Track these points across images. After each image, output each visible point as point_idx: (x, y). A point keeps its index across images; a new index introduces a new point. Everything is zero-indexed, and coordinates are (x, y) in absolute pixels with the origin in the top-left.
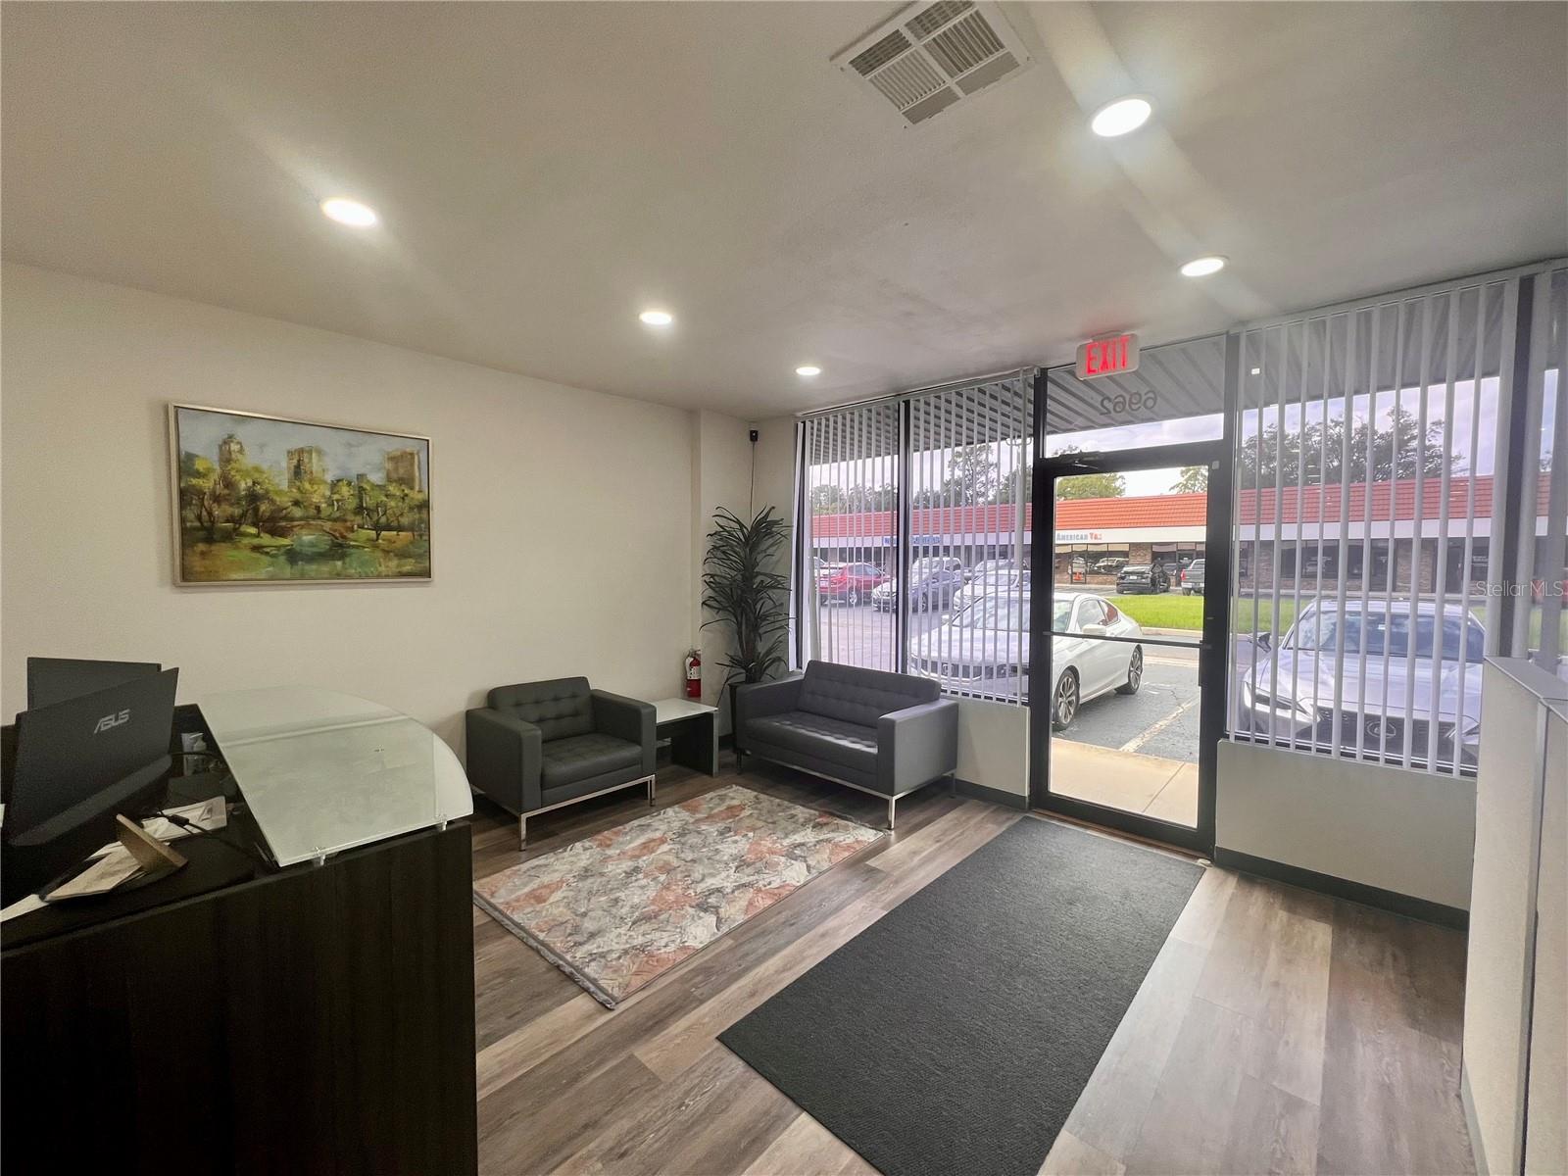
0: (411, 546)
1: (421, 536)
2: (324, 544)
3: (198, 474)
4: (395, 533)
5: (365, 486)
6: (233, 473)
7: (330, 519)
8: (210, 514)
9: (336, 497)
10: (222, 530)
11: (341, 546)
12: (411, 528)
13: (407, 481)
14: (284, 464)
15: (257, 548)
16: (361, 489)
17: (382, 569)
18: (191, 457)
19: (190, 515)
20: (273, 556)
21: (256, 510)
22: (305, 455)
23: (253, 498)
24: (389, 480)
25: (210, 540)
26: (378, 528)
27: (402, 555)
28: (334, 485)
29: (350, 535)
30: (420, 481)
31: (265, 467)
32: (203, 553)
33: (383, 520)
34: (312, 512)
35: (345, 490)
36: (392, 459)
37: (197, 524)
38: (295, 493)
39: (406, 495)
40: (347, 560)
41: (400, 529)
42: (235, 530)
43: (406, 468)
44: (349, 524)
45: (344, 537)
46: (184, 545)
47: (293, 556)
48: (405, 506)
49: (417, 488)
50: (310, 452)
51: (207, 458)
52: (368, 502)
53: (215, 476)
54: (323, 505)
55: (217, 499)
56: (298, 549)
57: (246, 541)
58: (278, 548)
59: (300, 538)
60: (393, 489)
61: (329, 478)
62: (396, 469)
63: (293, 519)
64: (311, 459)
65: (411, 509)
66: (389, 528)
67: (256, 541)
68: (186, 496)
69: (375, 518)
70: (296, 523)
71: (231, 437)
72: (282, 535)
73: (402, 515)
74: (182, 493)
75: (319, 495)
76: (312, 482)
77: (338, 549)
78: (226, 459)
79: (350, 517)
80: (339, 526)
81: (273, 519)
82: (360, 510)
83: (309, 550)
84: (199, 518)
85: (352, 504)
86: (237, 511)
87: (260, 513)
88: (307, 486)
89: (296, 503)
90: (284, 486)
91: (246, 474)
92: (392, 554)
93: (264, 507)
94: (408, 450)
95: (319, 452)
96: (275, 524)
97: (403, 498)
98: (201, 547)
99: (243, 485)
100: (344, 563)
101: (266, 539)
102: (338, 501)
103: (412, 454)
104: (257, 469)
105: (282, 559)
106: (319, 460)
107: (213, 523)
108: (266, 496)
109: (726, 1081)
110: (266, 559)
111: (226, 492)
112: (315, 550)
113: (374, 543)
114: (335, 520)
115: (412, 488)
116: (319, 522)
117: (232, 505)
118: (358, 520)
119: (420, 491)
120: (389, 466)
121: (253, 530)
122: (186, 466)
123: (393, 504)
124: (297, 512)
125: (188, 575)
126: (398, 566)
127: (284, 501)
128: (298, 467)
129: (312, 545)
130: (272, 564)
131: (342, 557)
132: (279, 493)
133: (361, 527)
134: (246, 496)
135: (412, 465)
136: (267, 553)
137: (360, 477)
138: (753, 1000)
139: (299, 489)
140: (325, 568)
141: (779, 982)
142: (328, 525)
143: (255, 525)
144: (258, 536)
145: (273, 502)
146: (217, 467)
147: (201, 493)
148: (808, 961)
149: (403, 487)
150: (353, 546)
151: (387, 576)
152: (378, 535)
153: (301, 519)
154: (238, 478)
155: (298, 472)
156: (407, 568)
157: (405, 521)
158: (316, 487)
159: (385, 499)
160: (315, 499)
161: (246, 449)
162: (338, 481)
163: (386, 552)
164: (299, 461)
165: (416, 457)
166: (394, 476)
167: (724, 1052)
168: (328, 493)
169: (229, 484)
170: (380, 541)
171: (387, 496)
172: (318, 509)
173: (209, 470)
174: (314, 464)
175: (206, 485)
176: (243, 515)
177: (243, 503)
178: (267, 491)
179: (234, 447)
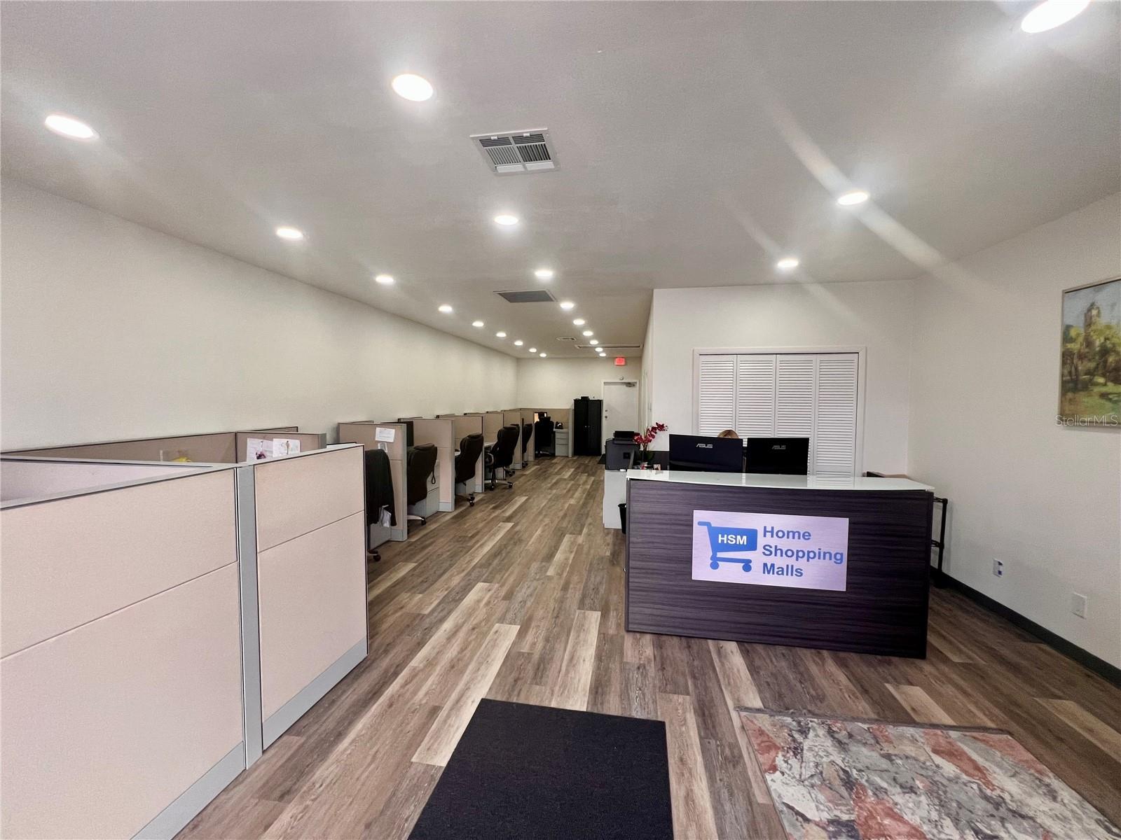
3: (1072, 340)
6: (1092, 334)
8: (1076, 369)
10: (1083, 381)
15: (1104, 396)
18: (1071, 327)
19: (1066, 372)
20: (1115, 402)
21: (1106, 362)
23: (1105, 352)
25: (1075, 390)
31: (1114, 323)
32: (1070, 400)
37: (1068, 378)
42: (1091, 380)
46: (1063, 394)
51: (1077, 326)
53: (1081, 339)
55: (1082, 357)
57: (1097, 390)
67: (1104, 389)
68: (1067, 357)
71: (1092, 305)
74: (1063, 355)
78: (1089, 323)
81: (1117, 368)
84: (1070, 373)
86: (1092, 365)
87: (1108, 364)
91: (1100, 332)
93: (1111, 359)
98: (1070, 395)
99: (1097, 343)
101: (1111, 387)
104: (1108, 327)
107: (1077, 375)
108: (1113, 349)
110: (1108, 405)
111: (1087, 350)
117: (1090, 360)
121: (1101, 380)
122: (1066, 335)
130: (1113, 410)
134: (1100, 351)
136: (1111, 400)
143: (1103, 375)
144: (1105, 385)
146: (1083, 331)
147: (1073, 354)
154: (1094, 337)
161: (1102, 314)
167: (652, 717)
169: (1089, 343)
173: (1078, 335)
175: (1073, 346)
176: (1097, 368)
177: (1097, 358)
178: (1114, 345)
179: (1094, 312)
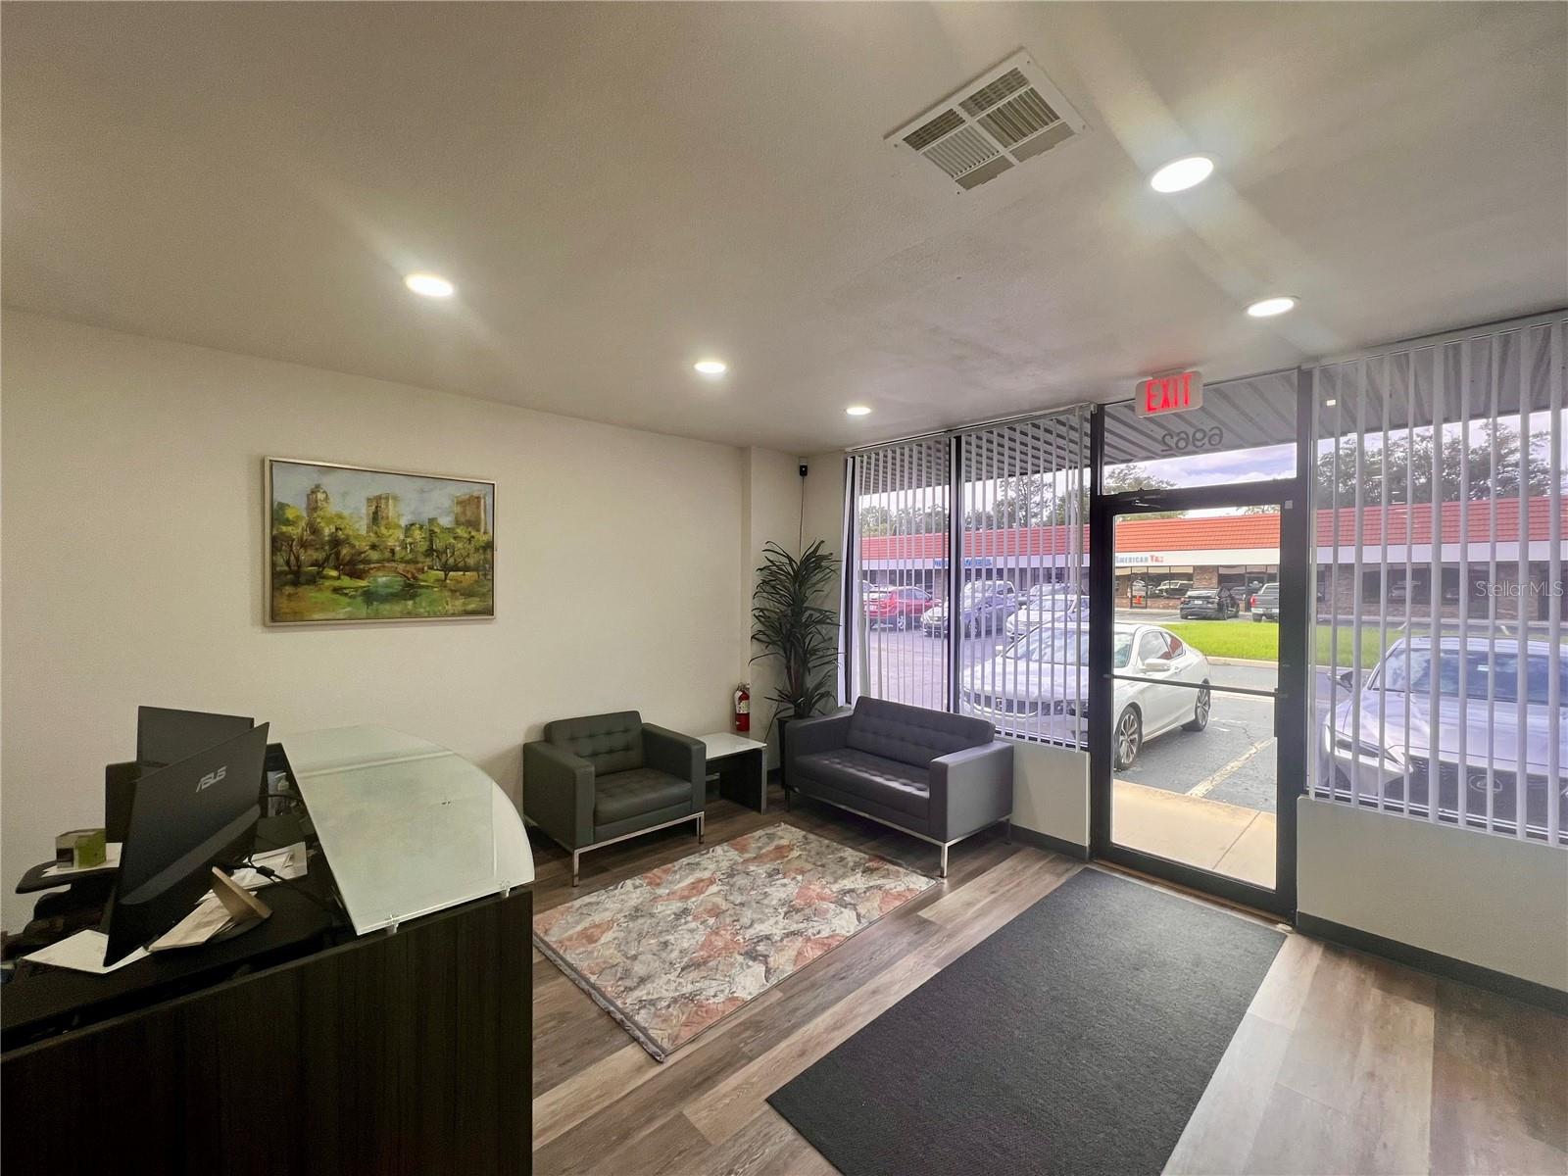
0: (476, 586)
1: (485, 575)
2: (397, 583)
3: (288, 522)
4: (462, 573)
5: (436, 530)
6: (318, 520)
7: (403, 560)
8: (297, 559)
9: (409, 540)
10: (306, 573)
11: (411, 586)
12: (476, 569)
13: (474, 524)
14: (364, 511)
15: (336, 590)
16: (432, 532)
17: (449, 607)
18: (282, 506)
19: (280, 560)
20: (350, 597)
21: (338, 554)
22: (383, 501)
23: (336, 543)
24: (458, 523)
25: (296, 583)
26: (446, 568)
27: (468, 594)
28: (409, 528)
29: (421, 576)
30: (486, 524)
31: (346, 513)
32: (289, 595)
33: (451, 561)
34: (387, 554)
35: (417, 534)
36: (459, 503)
37: (286, 568)
38: (373, 538)
39: (473, 537)
40: (418, 600)
41: (466, 569)
42: (318, 573)
43: (474, 511)
44: (420, 565)
45: (415, 578)
46: (273, 588)
47: (369, 596)
48: (471, 547)
49: (482, 531)
50: (387, 498)
51: (297, 509)
52: (438, 544)
53: (303, 524)
54: (398, 549)
55: (304, 544)
56: (372, 589)
57: (328, 583)
58: (356, 589)
59: (375, 580)
60: (460, 531)
61: (403, 522)
62: (464, 513)
63: (369, 562)
64: (387, 505)
65: (477, 550)
66: (456, 568)
67: (337, 583)
68: (277, 543)
69: (443, 560)
70: (372, 566)
71: (318, 487)
72: (360, 577)
73: (468, 556)
74: (274, 539)
75: (394, 538)
76: (388, 528)
77: (410, 590)
78: (313, 507)
79: (421, 558)
80: (411, 567)
81: (352, 562)
82: (430, 552)
83: (384, 591)
84: (288, 563)
85: (423, 546)
86: (319, 556)
87: (341, 557)
88: (383, 530)
89: (374, 547)
90: (363, 531)
91: (329, 521)
92: (458, 594)
93: (345, 551)
94: (476, 494)
95: (395, 498)
96: (354, 568)
97: (470, 540)
98: (288, 590)
99: (327, 531)
100: (415, 603)
101: (346, 581)
102: (411, 544)
103: (478, 498)
104: (340, 516)
105: (359, 599)
106: (395, 506)
107: (299, 567)
108: (346, 541)
109: (777, 1148)
110: (345, 600)
111: (312, 537)
112: (391, 590)
113: (442, 583)
114: (408, 562)
115: (478, 530)
116: (394, 564)
117: (317, 550)
118: (428, 561)
119: (485, 533)
120: (458, 509)
121: (334, 573)
122: (277, 515)
123: (460, 545)
124: (374, 555)
125: (277, 616)
126: (464, 604)
127: (363, 545)
128: (376, 513)
129: (386, 586)
130: (349, 605)
131: (413, 597)
132: (359, 537)
133: (431, 568)
134: (329, 541)
135: (478, 507)
136: (346, 594)
137: (432, 521)
138: (802, 1060)
139: (376, 533)
140: (397, 608)
141: (832, 1040)
142: (401, 567)
143: (336, 568)
144: (339, 578)
145: (353, 546)
146: (305, 514)
147: (289, 539)
148: (859, 1019)
149: (470, 529)
150: (423, 587)
151: (453, 615)
152: (446, 575)
153: (378, 562)
154: (322, 524)
155: (375, 518)
156: (472, 607)
157: (471, 561)
158: (391, 531)
159: (452, 541)
160: (391, 543)
161: (331, 500)
162: (412, 525)
163: (453, 591)
164: (377, 507)
165: (482, 501)
166: (462, 519)
167: (774, 1116)
168: (402, 537)
169: (314, 530)
170: (448, 581)
171: (455, 538)
172: (393, 551)
173: (299, 518)
174: (391, 510)
175: (294, 531)
176: (327, 559)
177: (327, 548)
178: (348, 537)
179: (321, 496)
